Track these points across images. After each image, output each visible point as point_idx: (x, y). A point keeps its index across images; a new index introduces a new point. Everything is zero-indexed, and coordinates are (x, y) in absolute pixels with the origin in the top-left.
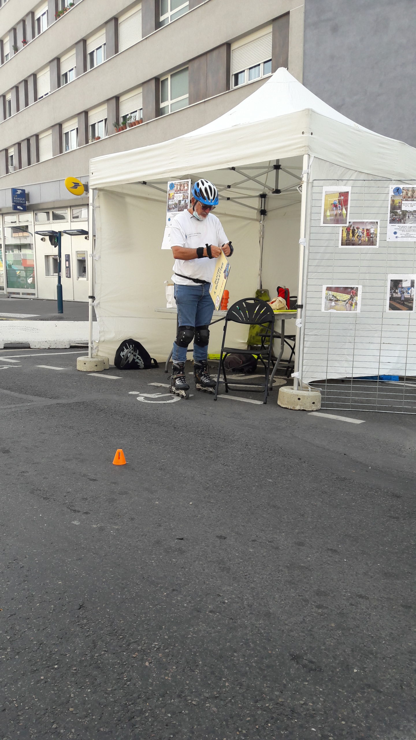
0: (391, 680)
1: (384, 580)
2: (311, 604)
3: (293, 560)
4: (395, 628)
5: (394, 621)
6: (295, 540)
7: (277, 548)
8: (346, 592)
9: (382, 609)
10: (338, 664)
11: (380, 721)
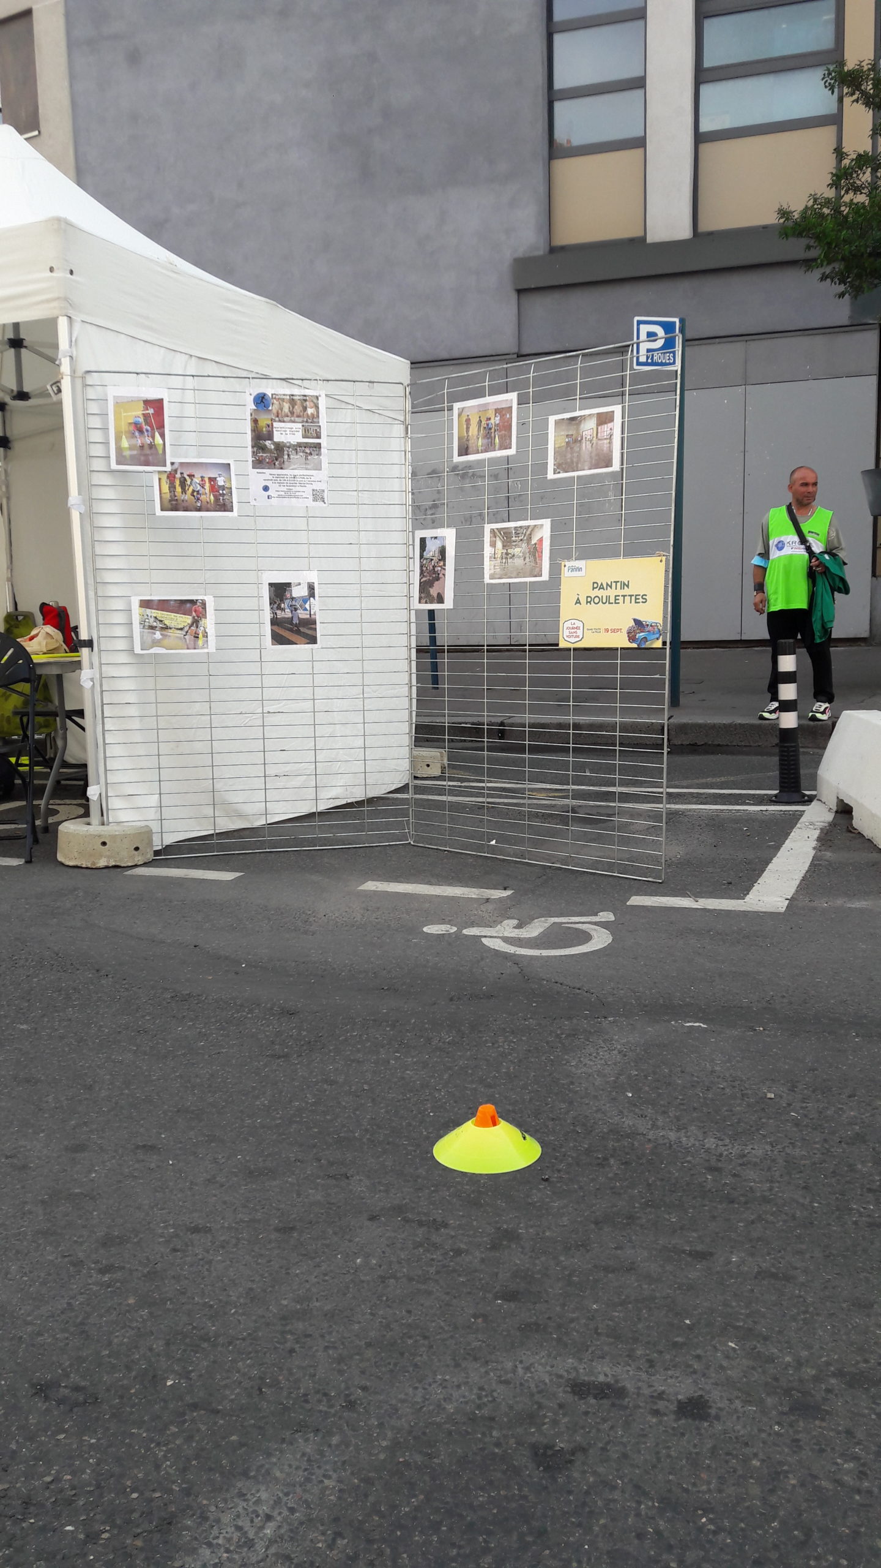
0: (240, 1383)
1: (246, 1186)
2: (90, 1269)
3: (58, 1184)
4: (257, 1278)
5: (259, 1264)
6: (66, 1143)
7: (25, 1167)
8: (165, 1227)
9: (236, 1245)
10: (135, 1378)
11: (211, 1469)
